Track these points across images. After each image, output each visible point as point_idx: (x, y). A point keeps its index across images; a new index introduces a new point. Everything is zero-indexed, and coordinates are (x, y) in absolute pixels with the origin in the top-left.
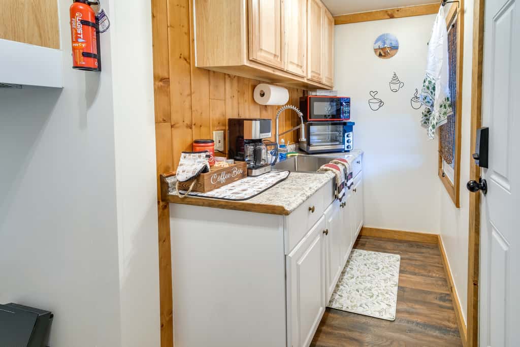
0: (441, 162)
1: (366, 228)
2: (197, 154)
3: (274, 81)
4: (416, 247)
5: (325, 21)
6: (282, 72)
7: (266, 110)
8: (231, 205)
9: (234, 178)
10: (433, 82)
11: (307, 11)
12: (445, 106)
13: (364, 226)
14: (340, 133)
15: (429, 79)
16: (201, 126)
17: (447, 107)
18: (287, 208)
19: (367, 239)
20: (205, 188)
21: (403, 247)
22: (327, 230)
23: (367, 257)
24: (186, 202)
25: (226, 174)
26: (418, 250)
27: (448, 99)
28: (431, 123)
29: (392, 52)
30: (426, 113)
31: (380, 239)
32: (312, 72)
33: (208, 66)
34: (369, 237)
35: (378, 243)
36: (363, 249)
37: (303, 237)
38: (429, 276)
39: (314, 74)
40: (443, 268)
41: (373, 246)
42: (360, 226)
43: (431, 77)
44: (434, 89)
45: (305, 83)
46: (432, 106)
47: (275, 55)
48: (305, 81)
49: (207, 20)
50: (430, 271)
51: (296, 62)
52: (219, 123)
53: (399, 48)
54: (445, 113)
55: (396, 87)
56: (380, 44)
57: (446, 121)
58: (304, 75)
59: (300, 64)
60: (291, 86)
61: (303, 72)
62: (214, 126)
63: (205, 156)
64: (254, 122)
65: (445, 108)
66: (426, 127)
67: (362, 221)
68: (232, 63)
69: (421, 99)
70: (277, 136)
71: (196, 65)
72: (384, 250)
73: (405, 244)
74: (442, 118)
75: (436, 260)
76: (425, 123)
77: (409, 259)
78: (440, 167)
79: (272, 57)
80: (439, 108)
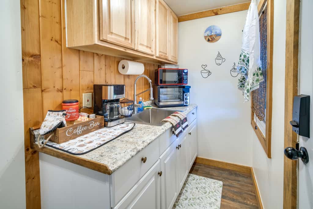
0: (253, 115)
1: (199, 158)
2: (57, 113)
3: (134, 59)
4: (234, 175)
5: (170, 19)
6: (133, 51)
7: (129, 78)
8: (71, 159)
9: (91, 129)
10: (248, 56)
11: (155, 10)
12: (257, 74)
13: (198, 157)
14: (181, 93)
15: (244, 54)
16: (71, 90)
17: (259, 75)
18: (111, 168)
19: (200, 166)
20: (59, 140)
21: (225, 175)
22: (161, 172)
23: (198, 181)
24: (44, 152)
25: (82, 127)
26: (237, 178)
27: (260, 68)
28: (246, 88)
29: (216, 38)
30: (241, 80)
31: (209, 166)
32: (160, 52)
33: (74, 46)
34: (201, 165)
35: (207, 170)
36: (196, 174)
37: (135, 185)
38: (244, 203)
39: (161, 54)
40: (255, 196)
41: (204, 172)
42: (195, 156)
43: (246, 52)
44: (248, 61)
45: (154, 59)
46: (247, 74)
47: (126, 38)
48: (154, 58)
49: (73, 13)
50: (245, 199)
51: (146, 44)
52: (88, 88)
53: (222, 35)
54: (257, 80)
55: (220, 62)
56: (208, 33)
57: (258, 87)
58: (153, 53)
59: (149, 46)
60: (145, 62)
61: (152, 51)
62: (83, 90)
63: (62, 114)
64: (109, 87)
65: (258, 76)
66: (241, 90)
67: (196, 154)
68: (88, 43)
69: (238, 70)
70: (135, 96)
71: (67, 46)
72: (211, 176)
73: (226, 172)
74: (255, 84)
75: (250, 188)
76: (241, 86)
77: (229, 186)
78: (253, 119)
79: (123, 40)
80: (252, 76)
